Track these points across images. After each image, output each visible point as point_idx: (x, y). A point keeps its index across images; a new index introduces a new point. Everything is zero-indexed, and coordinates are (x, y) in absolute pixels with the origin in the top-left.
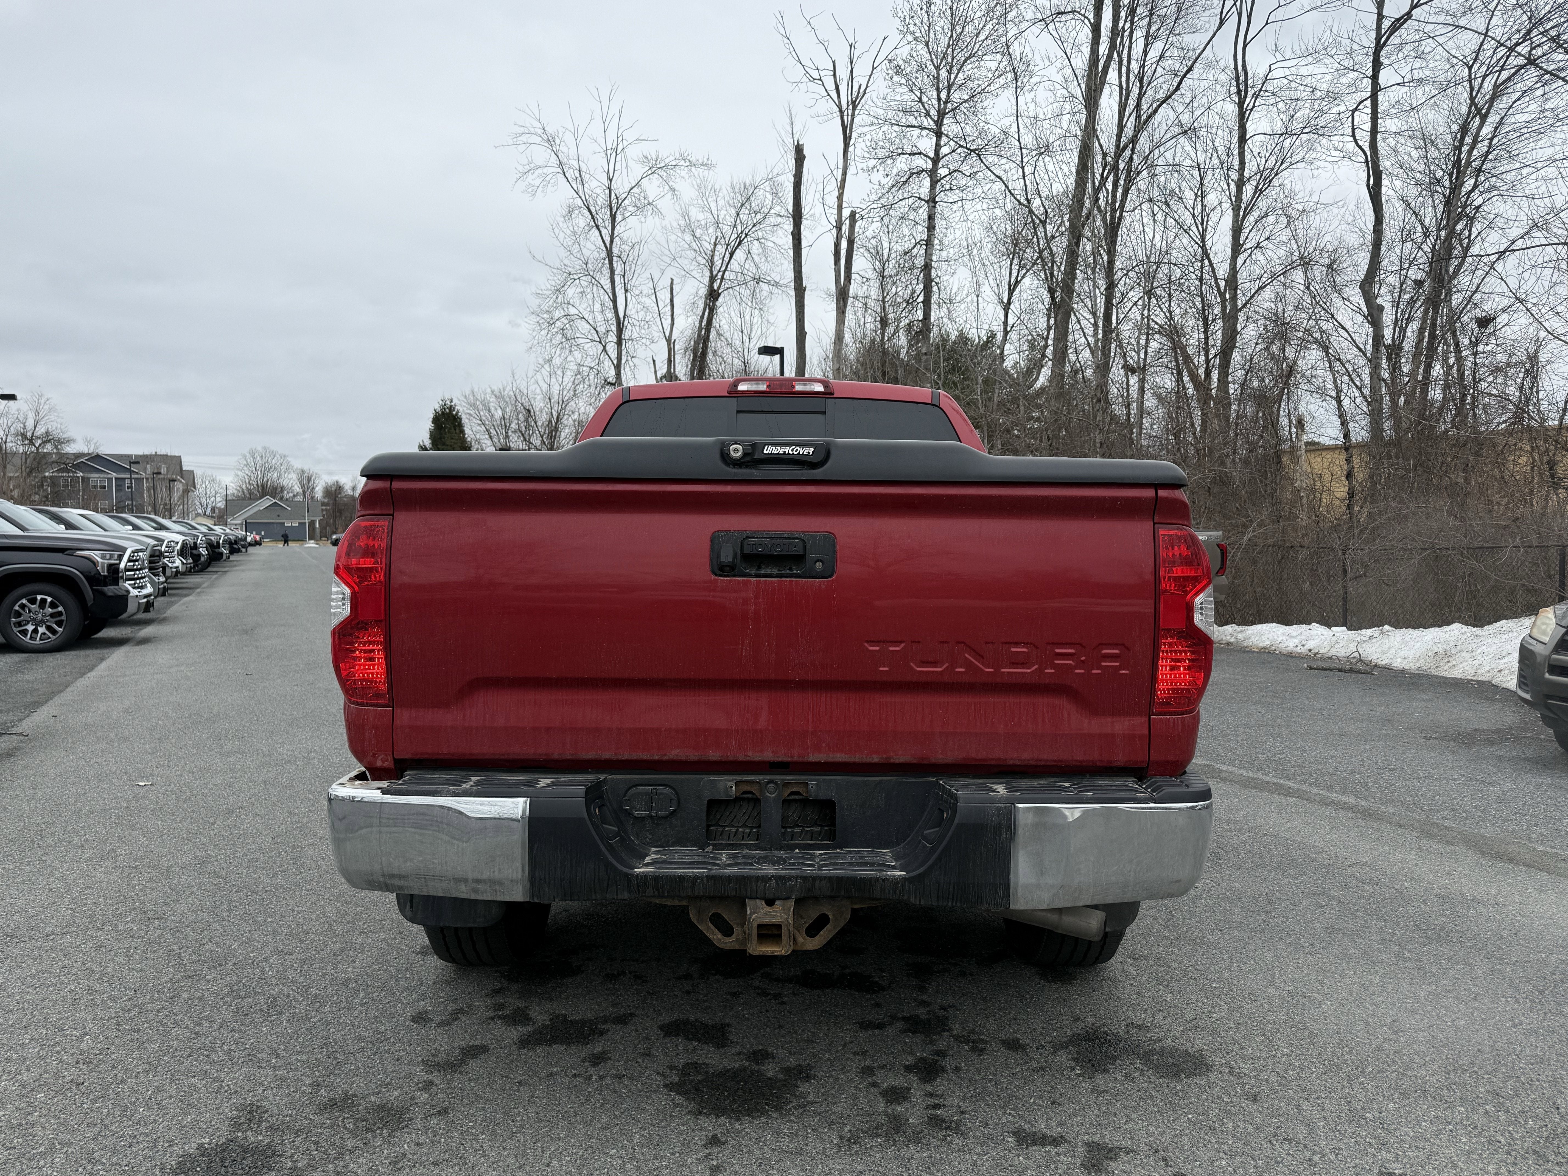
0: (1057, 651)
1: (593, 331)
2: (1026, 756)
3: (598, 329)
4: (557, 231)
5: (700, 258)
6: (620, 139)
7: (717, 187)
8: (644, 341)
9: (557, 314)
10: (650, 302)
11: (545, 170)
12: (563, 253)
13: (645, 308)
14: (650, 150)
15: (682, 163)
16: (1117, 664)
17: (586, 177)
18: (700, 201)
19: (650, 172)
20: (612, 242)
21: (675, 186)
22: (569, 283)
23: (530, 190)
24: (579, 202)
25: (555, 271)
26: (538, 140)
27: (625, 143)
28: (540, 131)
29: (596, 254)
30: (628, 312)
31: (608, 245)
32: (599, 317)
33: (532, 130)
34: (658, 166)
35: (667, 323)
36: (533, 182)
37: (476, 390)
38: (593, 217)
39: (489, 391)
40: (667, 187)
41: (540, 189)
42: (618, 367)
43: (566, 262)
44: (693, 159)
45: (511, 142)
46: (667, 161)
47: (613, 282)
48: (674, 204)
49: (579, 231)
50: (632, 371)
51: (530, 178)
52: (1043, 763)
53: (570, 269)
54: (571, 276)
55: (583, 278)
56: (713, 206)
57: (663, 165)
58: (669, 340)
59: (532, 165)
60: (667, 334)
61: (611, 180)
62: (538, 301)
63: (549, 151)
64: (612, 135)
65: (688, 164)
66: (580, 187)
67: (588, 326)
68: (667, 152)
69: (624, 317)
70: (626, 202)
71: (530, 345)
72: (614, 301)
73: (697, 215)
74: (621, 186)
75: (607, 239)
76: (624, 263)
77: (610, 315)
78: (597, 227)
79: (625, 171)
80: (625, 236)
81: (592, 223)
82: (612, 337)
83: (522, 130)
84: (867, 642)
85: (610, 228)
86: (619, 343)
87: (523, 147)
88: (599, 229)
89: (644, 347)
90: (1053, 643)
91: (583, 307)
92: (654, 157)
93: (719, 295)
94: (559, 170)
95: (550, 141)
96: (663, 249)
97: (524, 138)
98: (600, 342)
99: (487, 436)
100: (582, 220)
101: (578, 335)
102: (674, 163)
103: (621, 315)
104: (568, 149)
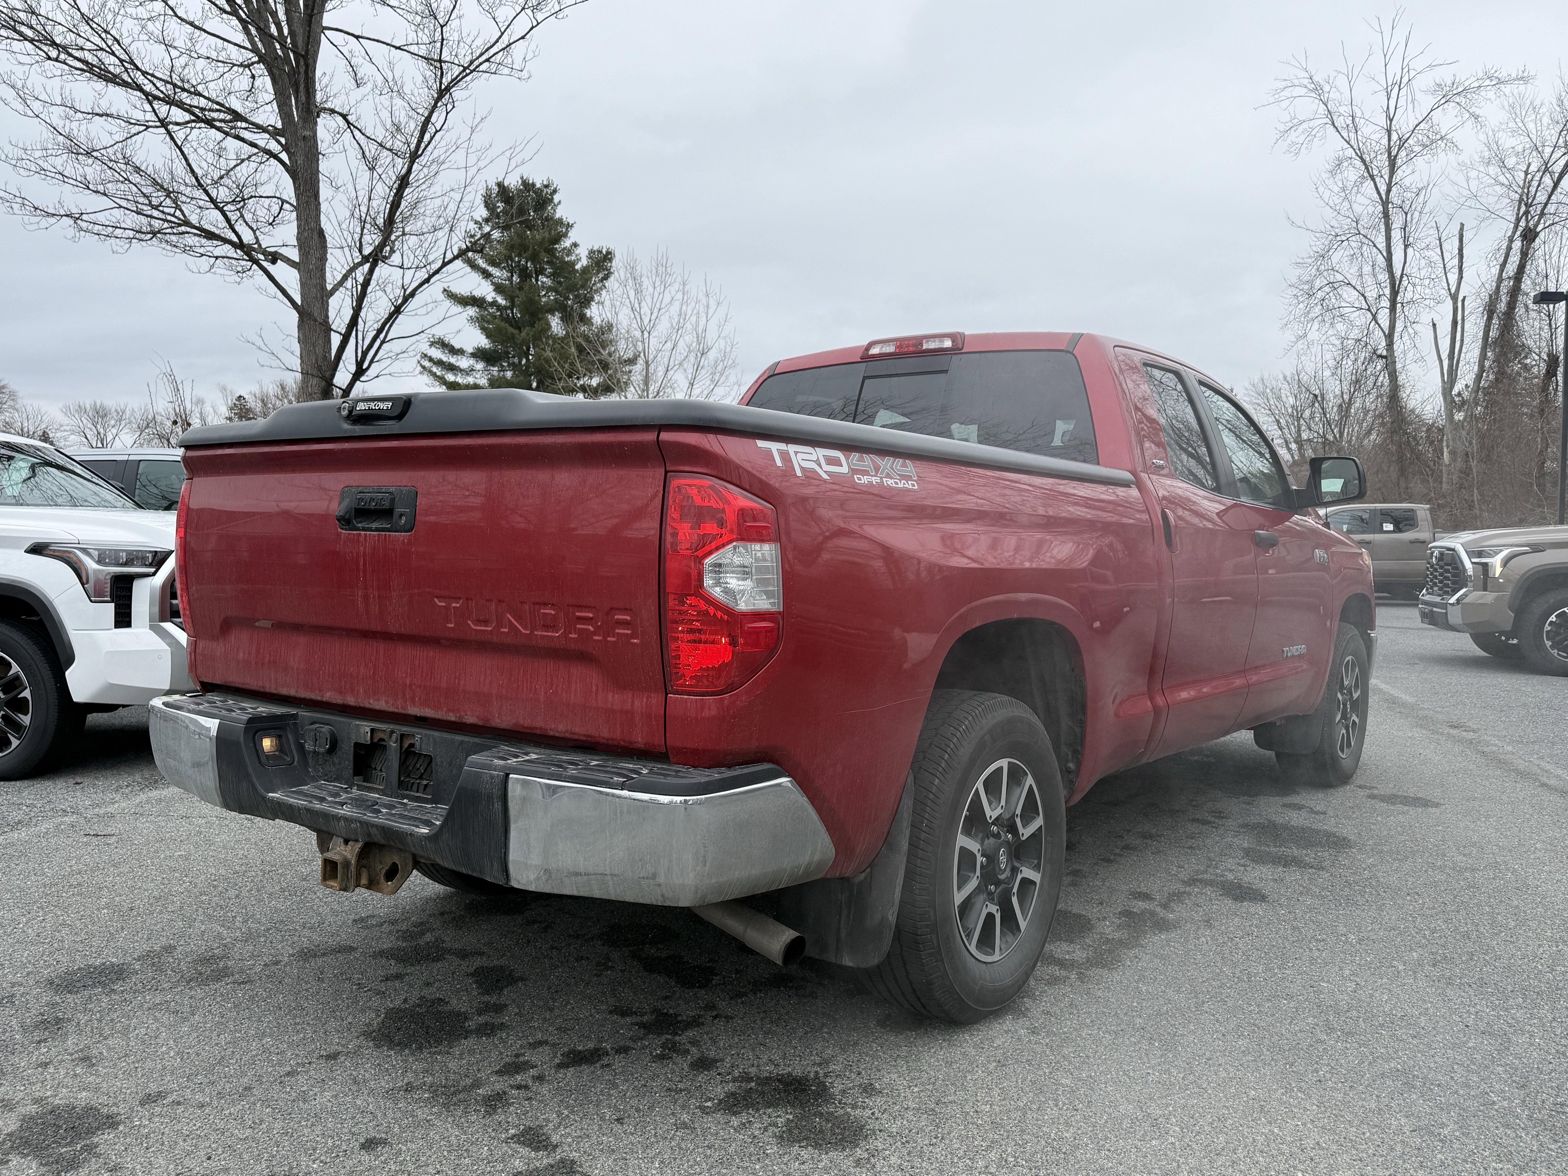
0: (577, 614)
1: (1361, 298)
2: (560, 728)
3: (1366, 295)
4: (1321, 189)
5: (1512, 194)
6: (1405, 70)
7: (1537, 102)
8: (1427, 302)
9: (1318, 283)
10: (1435, 255)
11: (1311, 124)
12: (1329, 213)
13: (1430, 264)
14: (1445, 75)
15: (1488, 82)
16: (629, 632)
17: (1360, 122)
18: (1512, 124)
19: (1443, 101)
20: (1389, 191)
21: (1478, 112)
22: (1335, 247)
23: (1293, 149)
24: (1350, 152)
25: (1317, 235)
26: (1302, 91)
27: (1412, 73)
28: (1306, 82)
29: (1370, 209)
30: (1407, 270)
31: (1384, 197)
32: (1369, 280)
33: (1296, 82)
34: (1455, 92)
35: (1453, 278)
36: (1296, 140)
37: (1266, 377)
38: (1367, 168)
39: (1281, 377)
40: (1467, 115)
41: (1305, 146)
42: (1390, 337)
43: (1334, 223)
44: (1503, 75)
45: (1272, 100)
46: (1466, 84)
47: (1388, 238)
48: (1477, 133)
49: (1349, 185)
50: (1412, 339)
51: (1293, 135)
52: (576, 737)
53: (1337, 230)
54: (1338, 238)
55: (1353, 238)
56: (1531, 126)
57: (1460, 89)
58: (1454, 297)
59: (1295, 121)
60: (1453, 291)
61: (1391, 120)
62: (1298, 271)
63: (1317, 101)
64: (1394, 69)
65: (1494, 82)
66: (1352, 135)
67: (1357, 293)
68: (1467, 74)
69: (1402, 277)
70: (1410, 141)
71: (1284, 321)
72: (1389, 259)
73: (1508, 142)
74: (1403, 123)
75: (1383, 188)
76: (1406, 214)
77: (1384, 277)
78: (1372, 178)
79: (1410, 106)
80: (1407, 182)
81: (1366, 174)
82: (1385, 303)
83: (1284, 84)
84: (437, 597)
85: (1386, 177)
86: (1393, 308)
87: (1287, 102)
88: (1373, 180)
89: (1428, 310)
90: (572, 606)
91: (1350, 272)
92: (1449, 83)
93: (1537, 235)
94: (1327, 120)
95: (1317, 89)
96: (1461, 190)
97: (1286, 93)
98: (1369, 310)
99: (1276, 427)
100: (1353, 172)
101: (1343, 304)
102: (1476, 84)
103: (1398, 274)
104: (1338, 95)
